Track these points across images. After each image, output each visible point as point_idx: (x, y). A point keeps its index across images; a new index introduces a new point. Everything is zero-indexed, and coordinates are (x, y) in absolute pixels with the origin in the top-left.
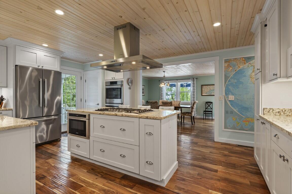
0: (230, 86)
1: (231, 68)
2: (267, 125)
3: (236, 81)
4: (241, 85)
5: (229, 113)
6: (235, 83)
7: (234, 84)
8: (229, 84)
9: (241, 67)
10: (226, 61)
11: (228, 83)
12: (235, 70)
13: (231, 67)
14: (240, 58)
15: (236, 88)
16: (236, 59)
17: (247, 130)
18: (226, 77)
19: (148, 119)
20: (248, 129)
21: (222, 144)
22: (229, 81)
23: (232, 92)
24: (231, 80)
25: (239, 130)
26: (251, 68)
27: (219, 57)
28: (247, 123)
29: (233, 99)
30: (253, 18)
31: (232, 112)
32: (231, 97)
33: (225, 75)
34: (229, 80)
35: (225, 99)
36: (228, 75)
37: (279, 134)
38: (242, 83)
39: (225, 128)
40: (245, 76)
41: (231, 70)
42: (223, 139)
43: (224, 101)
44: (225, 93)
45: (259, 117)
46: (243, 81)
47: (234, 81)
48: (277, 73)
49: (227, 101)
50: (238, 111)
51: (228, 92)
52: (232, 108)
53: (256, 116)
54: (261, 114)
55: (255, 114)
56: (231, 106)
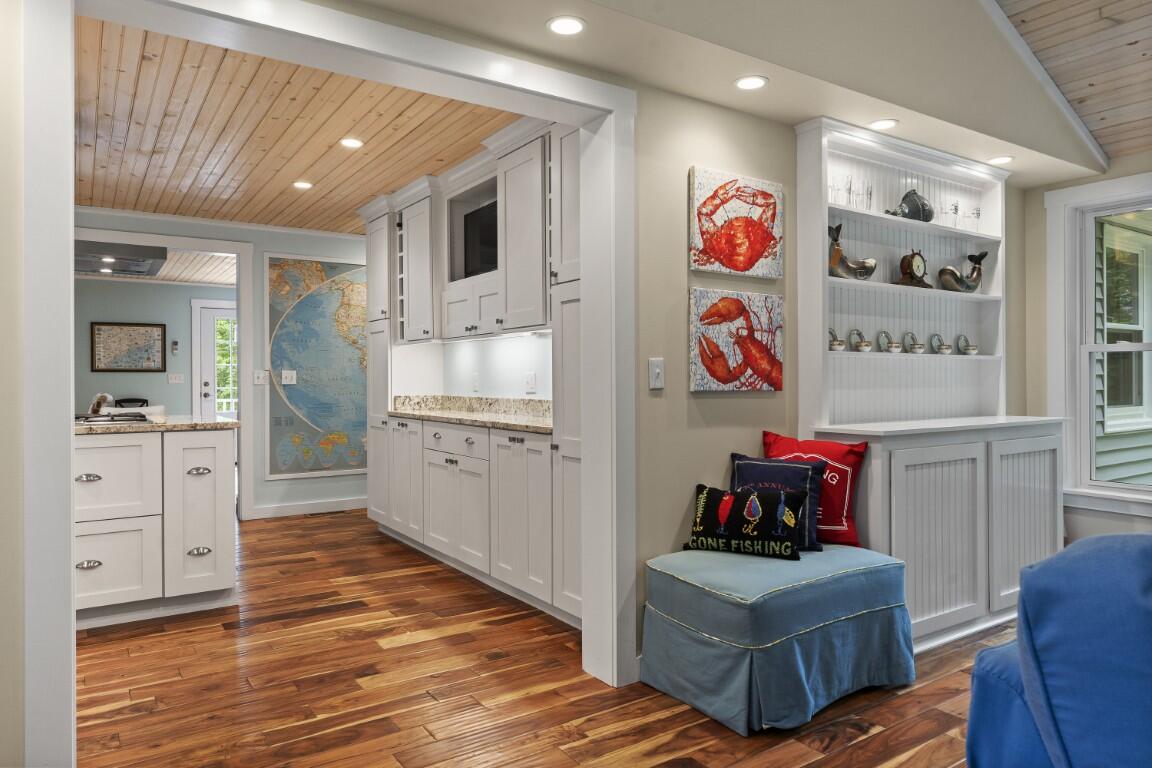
0: (284, 341)
1: (287, 288)
3: (300, 327)
4: (313, 340)
5: (283, 423)
6: (300, 333)
7: (296, 335)
8: (282, 335)
9: (314, 287)
10: (275, 263)
11: (280, 332)
12: (298, 293)
13: (287, 283)
14: (312, 262)
15: (301, 349)
16: (300, 262)
17: (328, 469)
18: (275, 314)
19: (195, 430)
20: (331, 464)
21: (267, 520)
22: (283, 326)
23: (290, 361)
24: (287, 323)
25: (311, 470)
26: (336, 293)
27: (251, 245)
28: (330, 447)
29: (294, 382)
31: (291, 421)
32: (289, 377)
33: (271, 306)
34: (283, 322)
35: (272, 384)
36: (279, 308)
37: (442, 430)
38: (316, 335)
39: (273, 471)
40: (322, 315)
41: (288, 293)
42: (268, 508)
43: (268, 387)
44: (272, 363)
45: (385, 418)
46: (317, 328)
47: (294, 327)
48: (429, 329)
49: (278, 387)
50: (308, 417)
51: (279, 359)
52: (292, 408)
53: (374, 417)
54: (390, 409)
55: (371, 414)
56: (288, 403)
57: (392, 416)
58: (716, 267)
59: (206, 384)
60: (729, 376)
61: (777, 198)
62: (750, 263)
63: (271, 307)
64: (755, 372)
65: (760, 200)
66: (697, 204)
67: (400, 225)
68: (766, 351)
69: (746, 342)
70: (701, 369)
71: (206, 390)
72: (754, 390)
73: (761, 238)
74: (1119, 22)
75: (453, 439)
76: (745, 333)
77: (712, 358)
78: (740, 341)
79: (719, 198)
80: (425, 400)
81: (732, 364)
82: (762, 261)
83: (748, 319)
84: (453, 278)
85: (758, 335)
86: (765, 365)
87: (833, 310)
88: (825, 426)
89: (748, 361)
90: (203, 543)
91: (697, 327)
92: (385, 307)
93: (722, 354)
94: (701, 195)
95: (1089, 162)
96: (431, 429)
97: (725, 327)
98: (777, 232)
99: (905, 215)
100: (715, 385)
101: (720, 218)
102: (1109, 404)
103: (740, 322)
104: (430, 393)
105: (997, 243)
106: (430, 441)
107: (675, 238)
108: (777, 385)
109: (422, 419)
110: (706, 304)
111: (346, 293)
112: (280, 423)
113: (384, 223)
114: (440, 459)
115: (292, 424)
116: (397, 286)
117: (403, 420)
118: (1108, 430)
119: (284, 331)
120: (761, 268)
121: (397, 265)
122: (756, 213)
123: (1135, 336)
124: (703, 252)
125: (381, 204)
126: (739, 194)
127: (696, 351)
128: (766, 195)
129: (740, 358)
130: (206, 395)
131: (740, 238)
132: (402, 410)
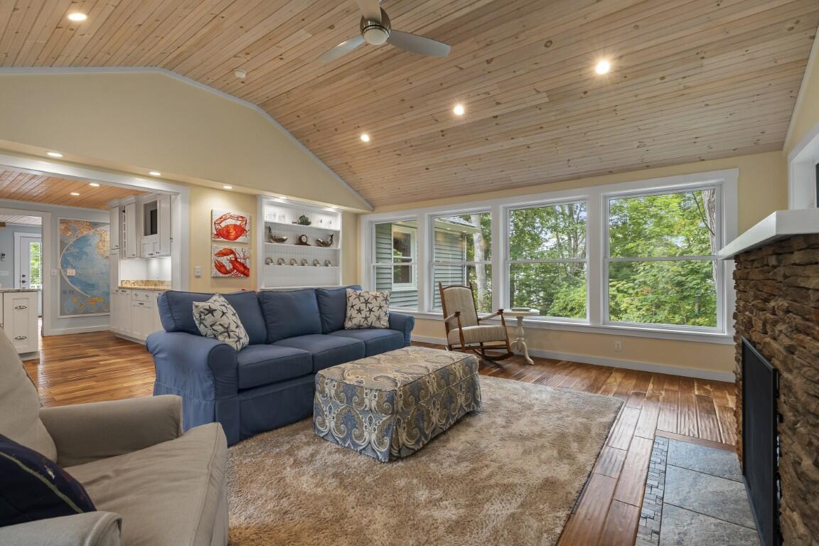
0: (68, 256)
1: (70, 233)
2: (128, 292)
3: (77, 250)
4: (85, 256)
5: (68, 293)
6: (77, 253)
7: (75, 254)
8: (67, 254)
9: (85, 233)
10: (63, 222)
11: (66, 252)
12: (76, 235)
13: (69, 230)
14: (83, 222)
15: (78, 260)
16: (77, 221)
17: (92, 312)
18: (63, 244)
19: (19, 292)
20: (94, 311)
21: (58, 336)
22: (68, 250)
23: (72, 265)
24: (70, 249)
25: (83, 313)
26: (97, 236)
27: (50, 214)
28: (94, 303)
29: (74, 274)
30: (113, 199)
31: (72, 292)
32: (71, 272)
34: (67, 248)
35: (62, 277)
36: (66, 242)
37: (138, 293)
38: (86, 254)
39: (61, 314)
40: (90, 245)
41: (71, 235)
42: (60, 330)
43: (59, 277)
44: (62, 266)
45: (117, 289)
46: (86, 251)
47: (74, 250)
48: (135, 253)
49: (64, 277)
50: (82, 290)
51: (65, 264)
52: (73, 286)
53: (113, 288)
54: (120, 285)
55: (111, 287)
56: (70, 284)
57: (120, 288)
58: (222, 239)
59: (24, 276)
60: (227, 272)
61: (248, 218)
62: (236, 238)
63: (61, 241)
64: (237, 271)
65: (240, 219)
66: (214, 221)
67: (124, 211)
68: (243, 265)
69: (235, 262)
70: (216, 270)
71: (23, 279)
72: (237, 276)
73: (240, 231)
74: (355, 173)
75: (141, 296)
76: (233, 259)
77: (220, 267)
78: (231, 261)
79: (222, 219)
80: (137, 282)
81: (228, 268)
82: (240, 237)
83: (235, 254)
84: (146, 234)
85: (239, 260)
86: (242, 269)
87: (266, 252)
88: (263, 287)
89: (234, 268)
90: (22, 335)
91: (214, 257)
92: (118, 244)
93: (224, 266)
94: (215, 218)
95: (366, 209)
96: (134, 292)
97: (225, 257)
98: (247, 228)
99: (299, 224)
100: (221, 275)
101: (223, 224)
102: (395, 282)
103: (232, 256)
104: (140, 279)
105: (339, 232)
106: (134, 297)
107: (207, 230)
108: (247, 275)
109: (131, 289)
110: (217, 251)
111: (103, 235)
112: (66, 293)
113: (117, 210)
114: (137, 303)
115: (73, 293)
116: (122, 236)
117: (123, 289)
118: (393, 290)
119: (69, 252)
120: (240, 239)
121: (122, 227)
122: (238, 223)
123: (409, 261)
124: (217, 235)
125: (116, 202)
126: (232, 217)
127: (213, 264)
128: (242, 217)
129: (231, 267)
130: (23, 282)
131: (232, 230)
132: (124, 286)
